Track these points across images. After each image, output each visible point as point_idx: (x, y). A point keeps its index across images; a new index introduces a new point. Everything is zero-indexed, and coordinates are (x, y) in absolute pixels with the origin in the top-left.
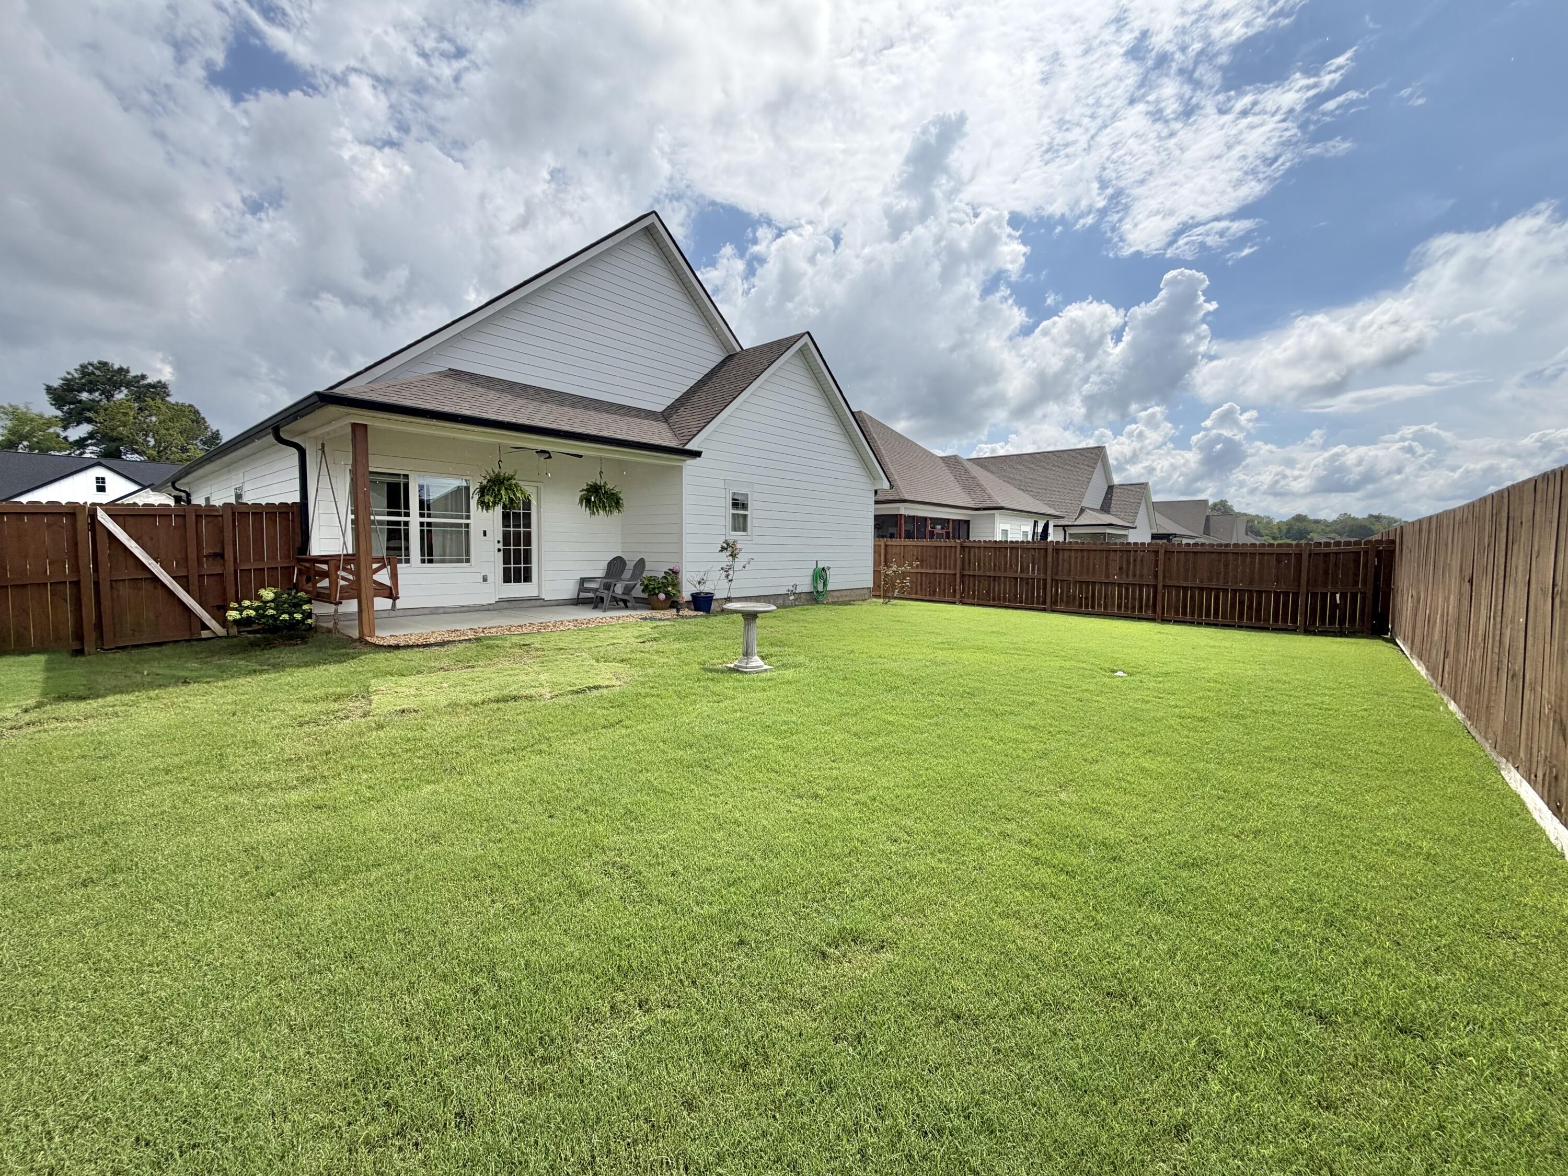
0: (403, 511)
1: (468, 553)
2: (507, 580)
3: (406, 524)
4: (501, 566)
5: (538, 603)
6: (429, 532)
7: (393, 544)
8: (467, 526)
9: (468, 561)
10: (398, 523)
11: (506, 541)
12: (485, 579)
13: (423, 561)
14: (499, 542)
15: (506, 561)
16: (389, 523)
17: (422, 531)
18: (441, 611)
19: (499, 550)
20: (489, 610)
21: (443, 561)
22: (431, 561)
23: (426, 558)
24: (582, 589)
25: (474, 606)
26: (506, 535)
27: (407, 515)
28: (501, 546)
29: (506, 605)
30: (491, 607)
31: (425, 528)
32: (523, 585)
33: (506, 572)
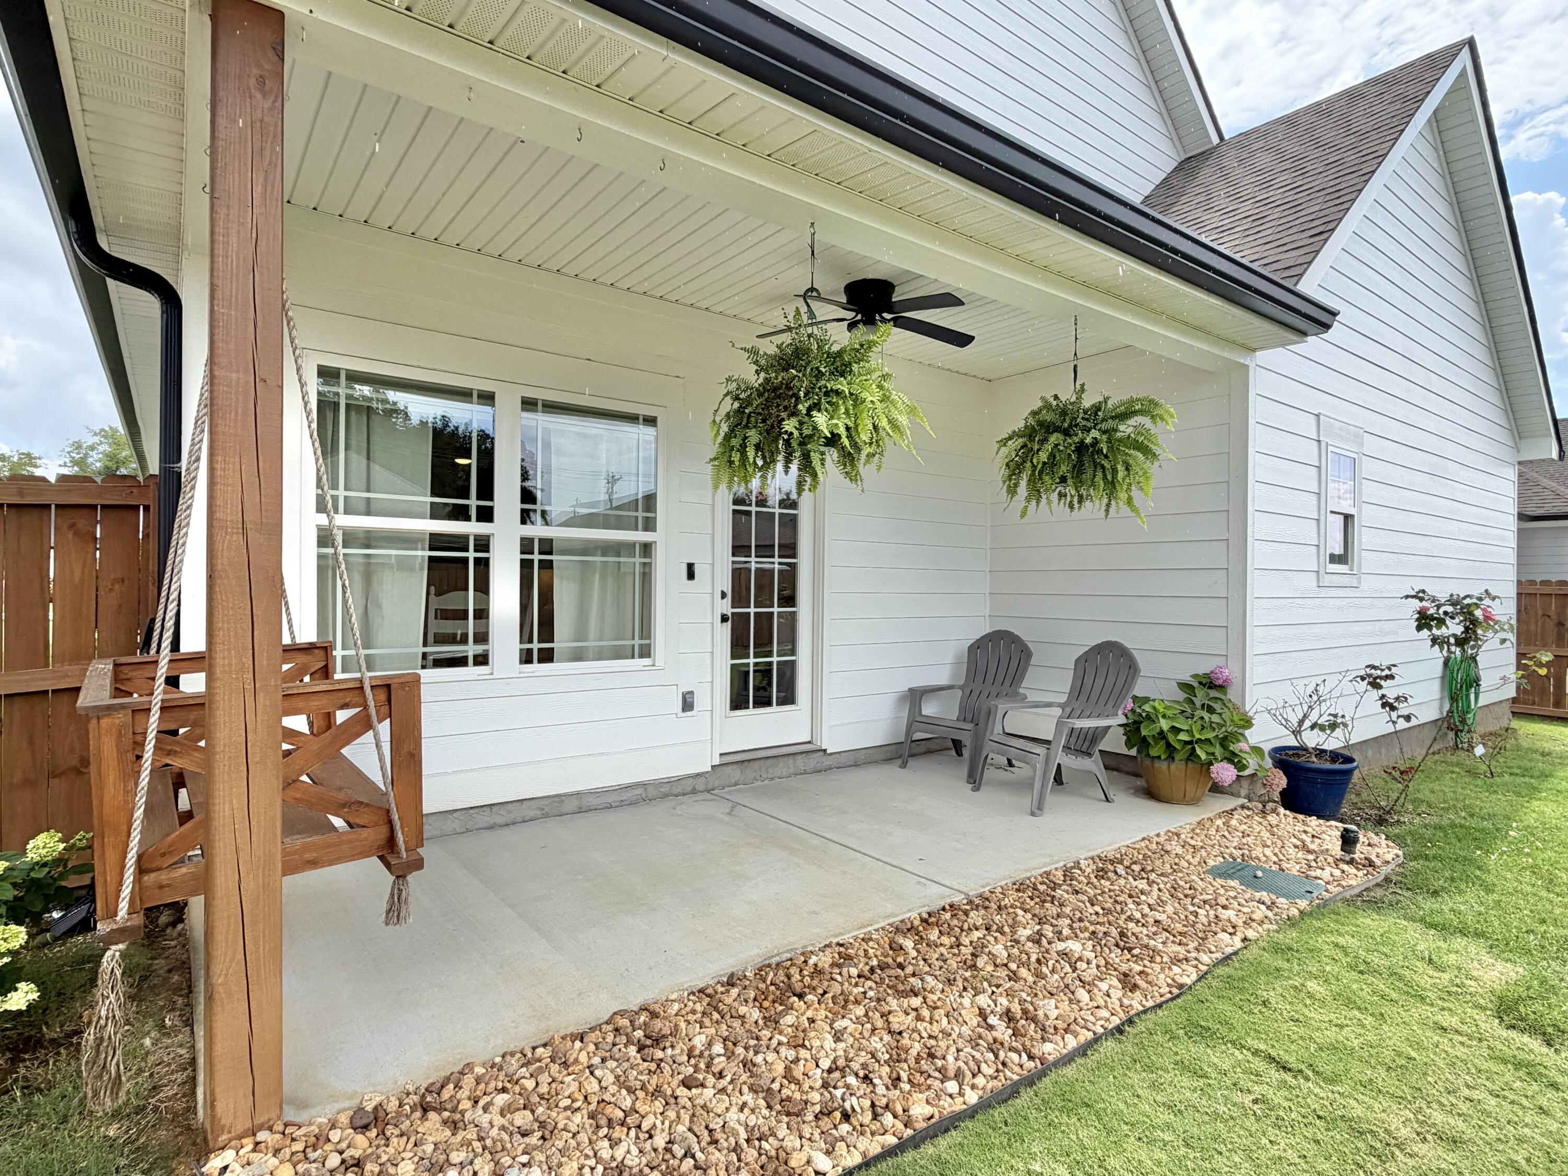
0: (473, 502)
1: (646, 630)
2: (738, 702)
3: (483, 544)
4: (724, 662)
5: (812, 762)
6: (547, 566)
7: (450, 601)
8: (647, 548)
9: (646, 652)
10: (459, 542)
11: (739, 596)
12: (687, 704)
13: (526, 658)
14: (724, 595)
15: (738, 646)
16: (437, 541)
17: (526, 566)
18: (572, 805)
19: (724, 619)
20: (694, 791)
21: (578, 656)
22: (547, 656)
23: (536, 646)
24: (915, 719)
25: (658, 783)
26: (739, 576)
27: (486, 515)
28: (726, 607)
29: (735, 773)
30: (700, 784)
31: (536, 557)
32: (774, 713)
33: (739, 677)
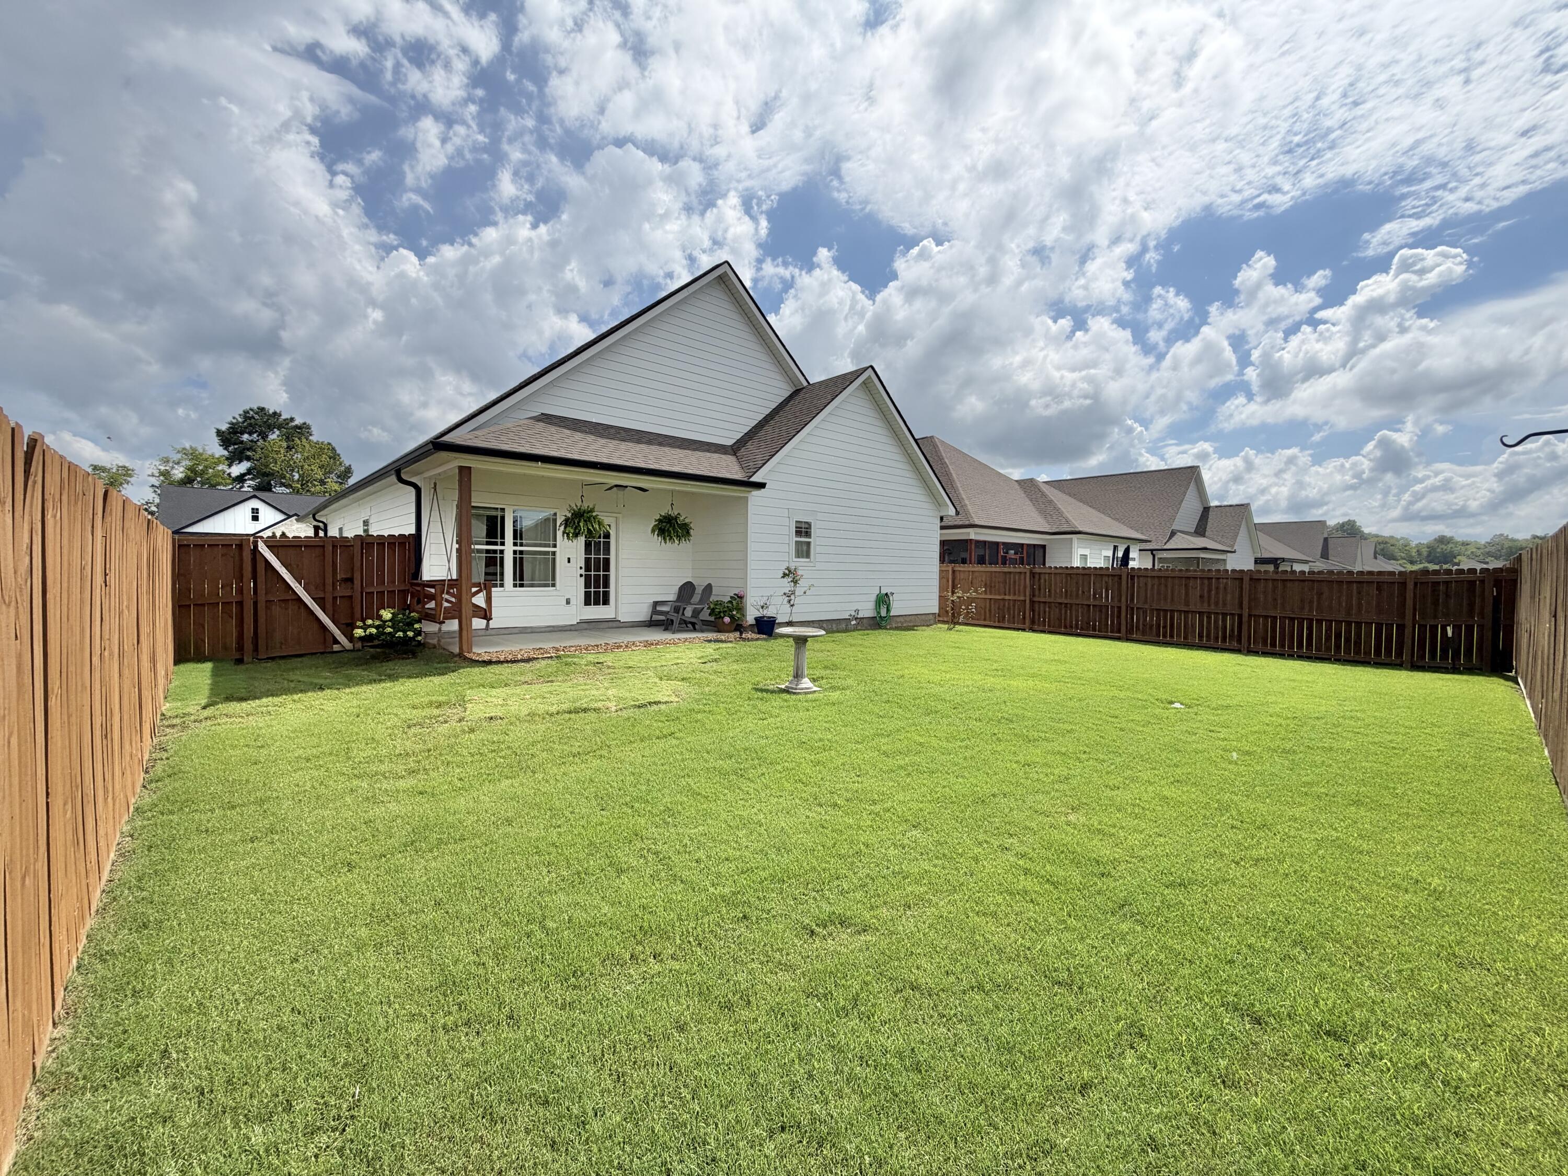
0: (499, 540)
1: (554, 578)
2: (587, 602)
3: (502, 552)
4: (582, 590)
5: (614, 624)
6: (521, 559)
7: (491, 570)
8: (554, 553)
9: (553, 585)
10: (495, 551)
11: (588, 568)
12: (568, 602)
13: (515, 586)
14: (581, 568)
15: (587, 585)
16: (488, 551)
17: (515, 559)
18: (529, 630)
19: (581, 575)
20: (571, 630)
21: (532, 586)
22: (522, 586)
23: (518, 582)
24: (655, 611)
25: (558, 627)
26: (587, 561)
27: (503, 544)
28: (583, 572)
29: (585, 626)
30: (573, 628)
31: (518, 556)
32: (601, 608)
33: (587, 595)
